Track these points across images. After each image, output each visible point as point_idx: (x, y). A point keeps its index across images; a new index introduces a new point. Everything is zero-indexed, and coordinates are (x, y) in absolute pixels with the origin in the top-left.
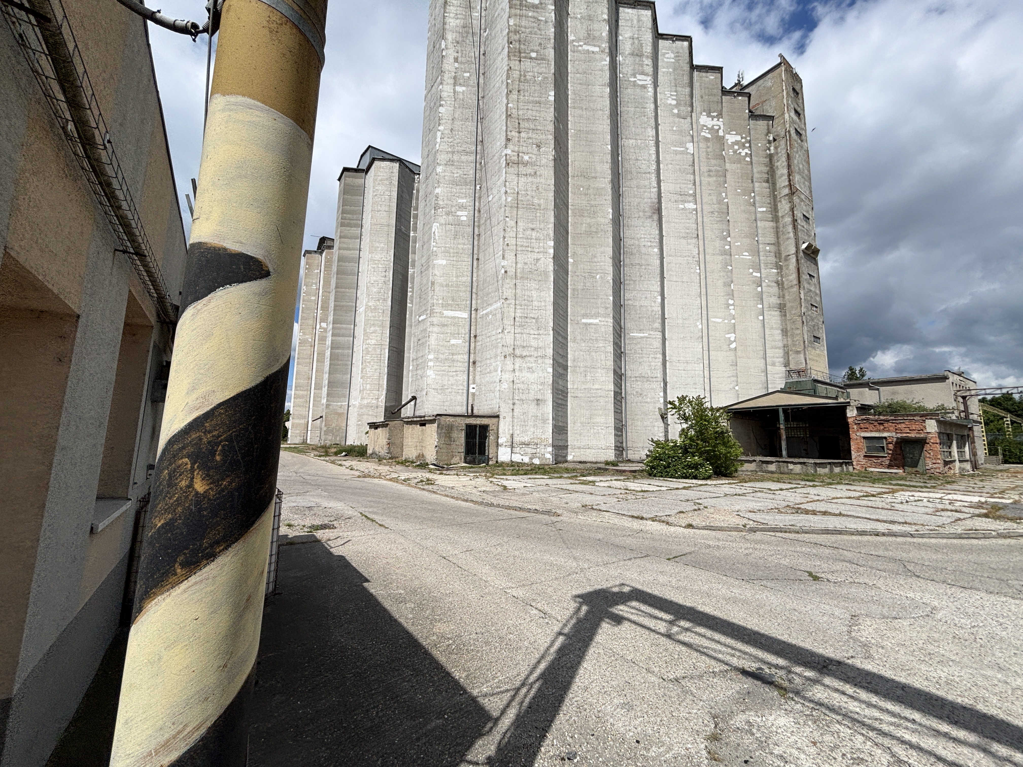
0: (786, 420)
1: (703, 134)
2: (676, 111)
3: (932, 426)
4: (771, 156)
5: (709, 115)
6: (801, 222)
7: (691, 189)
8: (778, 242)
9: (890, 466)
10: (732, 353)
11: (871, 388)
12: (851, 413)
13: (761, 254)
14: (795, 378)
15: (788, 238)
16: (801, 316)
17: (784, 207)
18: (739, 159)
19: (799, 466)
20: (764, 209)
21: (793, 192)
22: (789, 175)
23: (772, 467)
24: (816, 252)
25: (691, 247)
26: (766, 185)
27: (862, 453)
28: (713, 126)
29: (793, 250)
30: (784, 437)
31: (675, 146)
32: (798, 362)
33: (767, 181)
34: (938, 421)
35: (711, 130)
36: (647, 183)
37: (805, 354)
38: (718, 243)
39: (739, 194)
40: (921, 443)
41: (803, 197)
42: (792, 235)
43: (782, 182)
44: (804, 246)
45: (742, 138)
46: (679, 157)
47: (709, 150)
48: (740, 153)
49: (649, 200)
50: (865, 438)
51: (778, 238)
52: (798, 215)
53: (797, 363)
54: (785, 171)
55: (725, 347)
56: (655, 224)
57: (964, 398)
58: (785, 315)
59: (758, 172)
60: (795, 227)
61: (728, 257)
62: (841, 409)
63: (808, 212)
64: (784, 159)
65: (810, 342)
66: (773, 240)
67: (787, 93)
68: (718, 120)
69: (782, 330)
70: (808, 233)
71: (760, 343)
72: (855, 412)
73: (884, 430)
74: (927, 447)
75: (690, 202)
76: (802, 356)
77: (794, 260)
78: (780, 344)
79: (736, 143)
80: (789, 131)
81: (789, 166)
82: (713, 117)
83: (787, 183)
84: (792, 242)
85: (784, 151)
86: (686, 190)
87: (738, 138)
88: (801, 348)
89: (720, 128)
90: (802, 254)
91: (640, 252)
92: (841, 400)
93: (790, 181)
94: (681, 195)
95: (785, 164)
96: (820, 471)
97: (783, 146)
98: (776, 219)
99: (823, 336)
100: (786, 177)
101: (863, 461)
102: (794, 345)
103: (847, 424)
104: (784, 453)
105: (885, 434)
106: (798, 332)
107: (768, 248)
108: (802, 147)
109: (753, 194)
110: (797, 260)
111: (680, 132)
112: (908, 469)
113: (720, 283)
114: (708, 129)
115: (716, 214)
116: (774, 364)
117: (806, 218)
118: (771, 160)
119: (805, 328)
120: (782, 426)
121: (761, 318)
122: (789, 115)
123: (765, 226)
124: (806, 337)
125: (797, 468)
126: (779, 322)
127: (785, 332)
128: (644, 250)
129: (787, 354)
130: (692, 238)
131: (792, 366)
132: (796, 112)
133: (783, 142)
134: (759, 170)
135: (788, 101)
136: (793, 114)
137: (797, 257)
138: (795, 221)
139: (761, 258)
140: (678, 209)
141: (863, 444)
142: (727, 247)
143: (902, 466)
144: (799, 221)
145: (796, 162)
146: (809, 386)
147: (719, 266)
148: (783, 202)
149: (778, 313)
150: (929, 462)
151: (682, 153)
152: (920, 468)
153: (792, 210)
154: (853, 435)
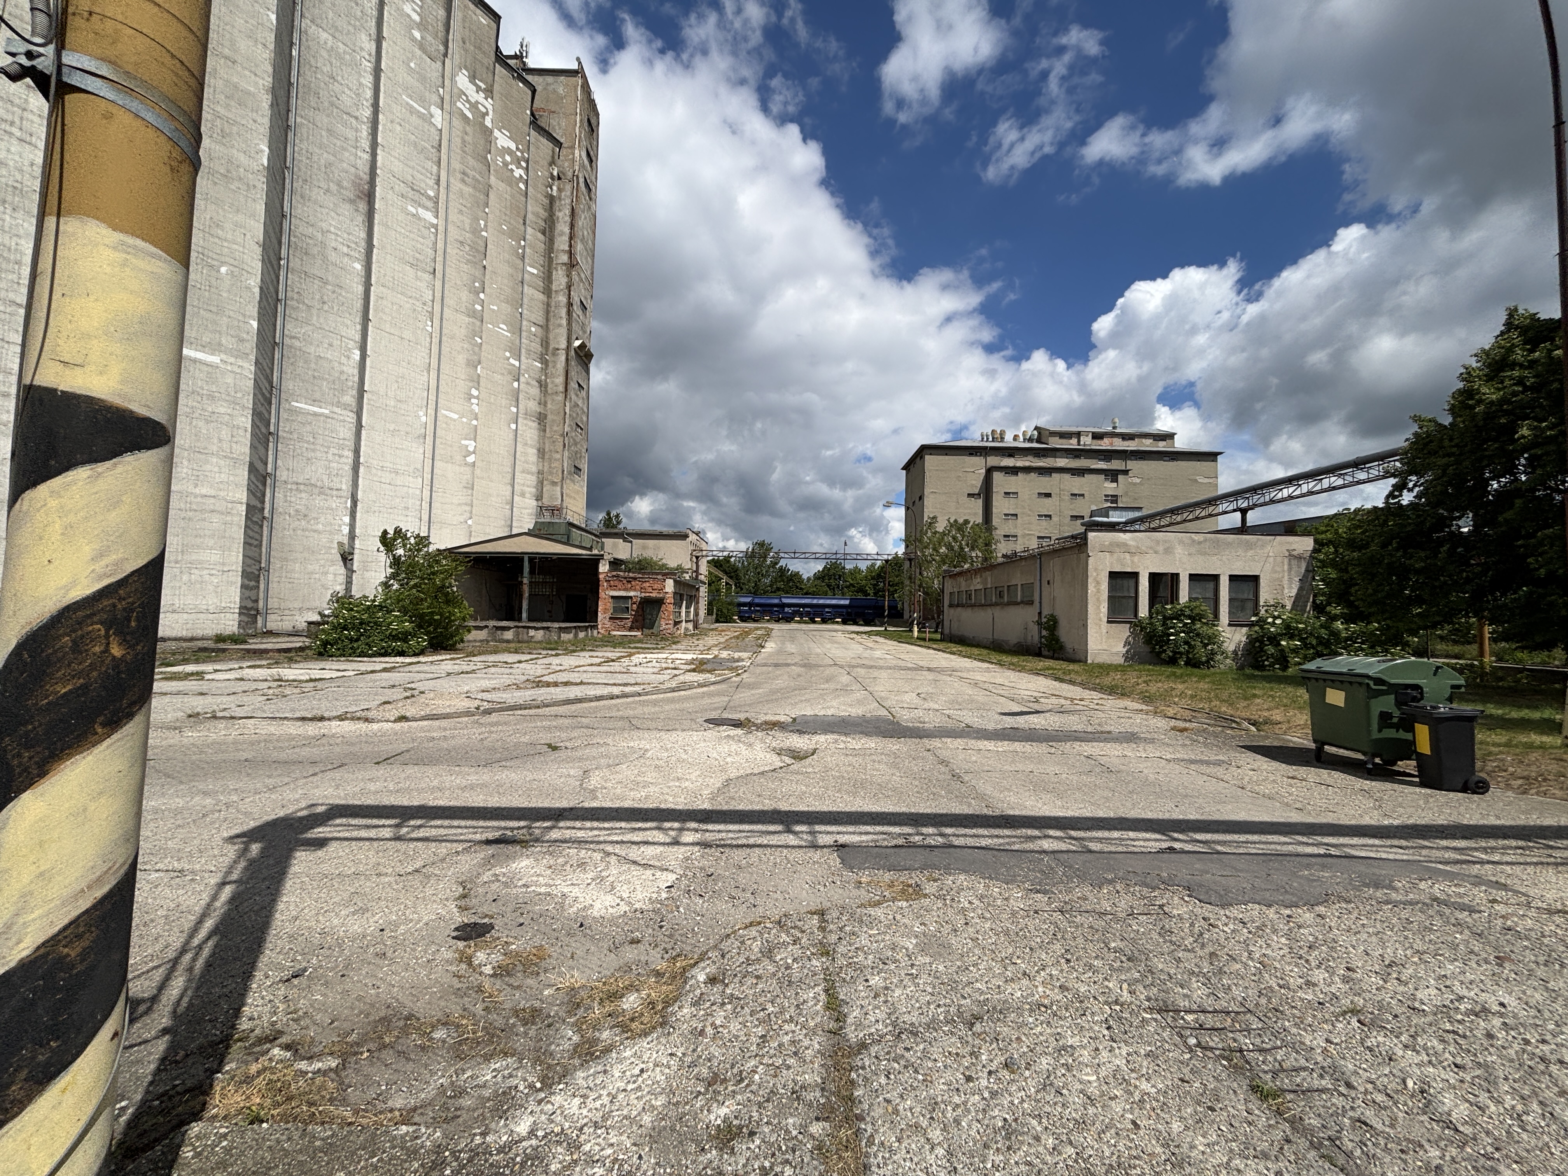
0: (532, 572)
1: (459, 104)
2: (417, 35)
3: (670, 586)
4: (552, 199)
5: (472, 78)
6: (576, 308)
7: (432, 188)
8: (547, 326)
9: (631, 629)
10: (468, 470)
11: (625, 540)
12: (604, 568)
13: (524, 334)
14: (547, 518)
15: (560, 325)
16: (562, 435)
17: (560, 279)
18: (511, 181)
19: (541, 632)
20: (535, 271)
21: (572, 265)
22: (571, 238)
23: (509, 635)
24: (589, 356)
25: (423, 285)
26: (540, 236)
27: (608, 615)
28: (477, 102)
29: (563, 345)
30: (526, 595)
31: (411, 97)
32: (553, 494)
33: (544, 233)
34: (675, 581)
35: (474, 106)
36: (351, 134)
37: (562, 488)
38: (465, 295)
39: (503, 232)
40: (659, 602)
41: (583, 276)
42: (564, 322)
43: (562, 243)
44: (577, 343)
45: (517, 149)
46: (414, 119)
47: (466, 138)
48: (512, 170)
49: (353, 170)
50: (612, 597)
51: (547, 320)
52: (576, 300)
53: (551, 498)
54: (567, 230)
55: (458, 458)
56: (360, 219)
57: (697, 557)
58: (545, 431)
59: (533, 213)
60: (569, 313)
61: (478, 323)
62: (595, 562)
63: (586, 298)
64: (567, 212)
65: (569, 473)
66: (541, 320)
67: (581, 121)
68: (486, 99)
69: (539, 450)
70: (583, 326)
71: (508, 462)
72: (607, 567)
73: (631, 589)
74: (663, 607)
75: (427, 209)
76: (559, 488)
77: (563, 358)
78: (534, 469)
79: (509, 151)
80: (577, 177)
81: (572, 226)
82: (479, 89)
83: (567, 248)
84: (563, 331)
85: (568, 201)
86: (423, 185)
87: (513, 146)
88: (557, 479)
89: (487, 114)
90: (573, 353)
91: (325, 258)
92: (595, 552)
93: (570, 246)
94: (413, 189)
95: (568, 219)
96: (565, 637)
97: (569, 193)
98: (548, 291)
99: (585, 467)
100: (566, 238)
101: (608, 624)
102: (551, 473)
103: (598, 580)
104: (524, 615)
105: (632, 594)
106: (558, 456)
107: (533, 329)
108: (589, 208)
109: (523, 243)
110: (567, 359)
111: (423, 79)
112: (646, 631)
113: (461, 359)
114: (468, 101)
115: (468, 248)
116: (523, 495)
117: (584, 307)
118: (551, 203)
119: (566, 454)
120: (525, 581)
121: (513, 426)
122: (579, 154)
123: (533, 295)
124: (565, 465)
125: (539, 635)
126: (536, 437)
127: (541, 453)
128: (333, 256)
129: (541, 483)
130: (424, 271)
131: (546, 501)
132: (588, 154)
133: (568, 187)
134: (535, 209)
135: (580, 132)
136: (584, 154)
137: (567, 355)
138: (570, 305)
139: (523, 340)
140: (404, 210)
141: (610, 605)
142: (478, 307)
143: (640, 628)
144: (575, 307)
145: (580, 224)
146: (563, 530)
147: (463, 331)
148: (560, 272)
149: (535, 425)
150: (663, 622)
151: (421, 116)
152: (654, 630)
153: (569, 287)
154: (602, 594)
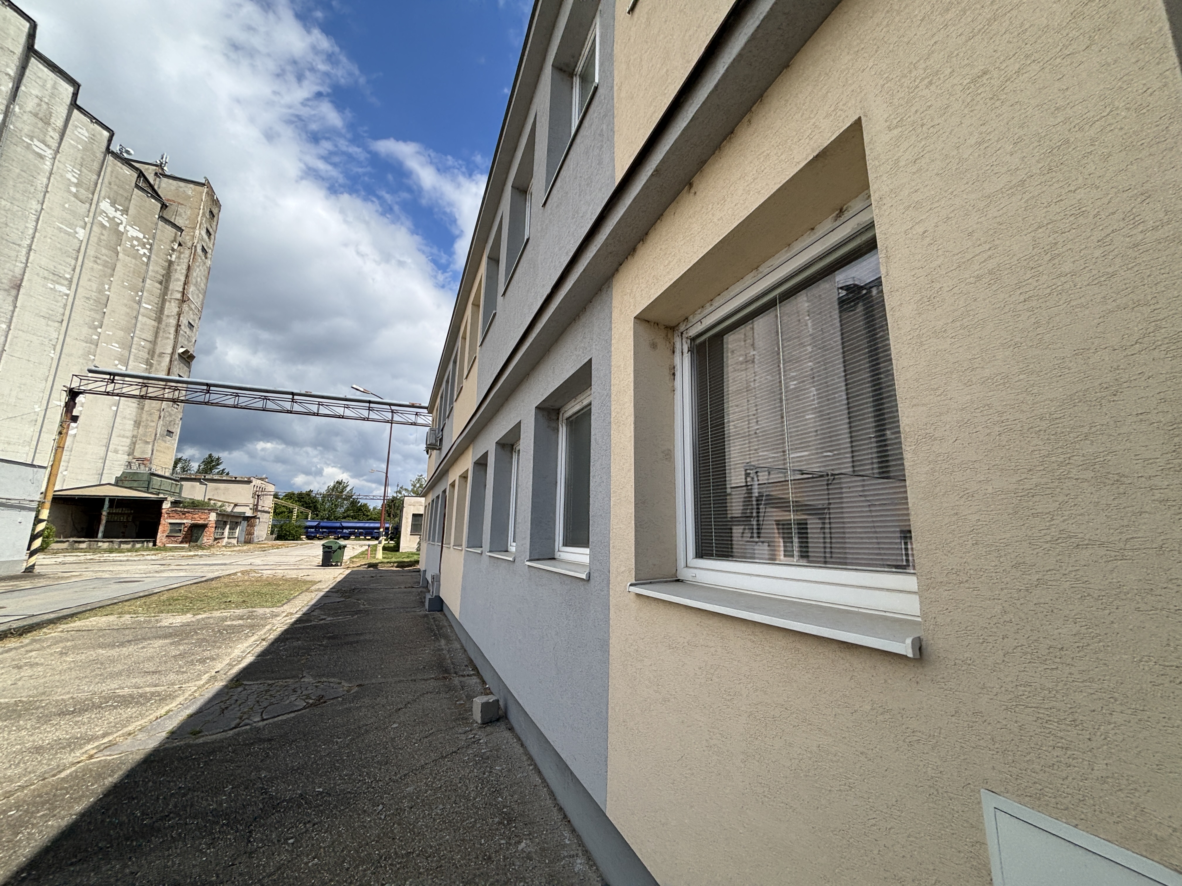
0: (110, 506)
1: (100, 218)
2: (74, 189)
3: (213, 517)
4: (170, 263)
5: (113, 204)
6: (184, 328)
7: (69, 273)
8: (155, 341)
9: (181, 542)
11: (201, 483)
12: (166, 506)
13: (134, 346)
14: (134, 468)
15: (168, 338)
16: (159, 410)
17: (171, 308)
18: (136, 256)
20: (150, 307)
21: (184, 300)
22: (185, 284)
24: (192, 357)
25: (50, 329)
26: (158, 285)
27: (165, 535)
28: (114, 217)
29: (169, 350)
30: (104, 522)
31: (62, 223)
32: (144, 450)
33: (161, 283)
34: (217, 514)
35: (111, 220)
36: (13, 254)
37: (153, 445)
38: (85, 331)
39: (124, 287)
40: (204, 526)
41: (193, 306)
42: (172, 336)
43: (177, 285)
44: (181, 350)
45: (144, 237)
46: (63, 236)
47: (102, 237)
48: (138, 250)
49: (11, 273)
50: (170, 523)
51: (156, 337)
52: (184, 321)
53: (142, 452)
54: (183, 279)
58: (143, 409)
59: (153, 271)
60: (177, 331)
61: (93, 347)
62: (160, 502)
63: (194, 320)
64: (185, 267)
65: (162, 436)
66: (150, 338)
67: (204, 213)
68: (122, 215)
69: (135, 422)
70: (189, 339)
71: (106, 432)
72: (169, 505)
73: (185, 518)
74: (206, 529)
75: (62, 285)
76: (150, 446)
77: (168, 359)
78: (129, 434)
79: (137, 239)
80: (196, 247)
81: (187, 276)
82: (117, 210)
83: (181, 290)
84: (171, 342)
85: (186, 261)
86: (62, 272)
87: (141, 236)
88: (150, 439)
89: (121, 223)
90: (177, 356)
92: (161, 496)
93: (184, 289)
94: (54, 274)
95: (184, 272)
97: (187, 256)
98: (159, 319)
100: (182, 283)
101: (164, 540)
102: (144, 436)
103: (161, 513)
104: (100, 535)
105: (185, 521)
106: (153, 425)
107: (143, 343)
108: (205, 263)
109: (140, 294)
110: (171, 361)
111: (73, 213)
112: (192, 544)
114: (107, 216)
115: (92, 301)
116: (116, 451)
117: (191, 326)
118: (169, 266)
119: (161, 423)
120: (104, 513)
121: (114, 408)
122: (200, 233)
123: (146, 323)
124: (159, 430)
126: (134, 413)
127: (137, 424)
129: (134, 443)
130: (54, 321)
131: (137, 454)
132: (208, 231)
133: (187, 252)
134: (156, 269)
135: (202, 220)
136: (204, 233)
137: (171, 358)
138: (178, 326)
139: (133, 350)
140: (44, 288)
141: (168, 528)
142: (96, 337)
143: (189, 542)
145: (195, 274)
146: (145, 478)
147: (80, 352)
148: (173, 304)
150: (205, 539)
151: (69, 234)
152: (198, 543)
153: (179, 315)
154: (162, 521)
